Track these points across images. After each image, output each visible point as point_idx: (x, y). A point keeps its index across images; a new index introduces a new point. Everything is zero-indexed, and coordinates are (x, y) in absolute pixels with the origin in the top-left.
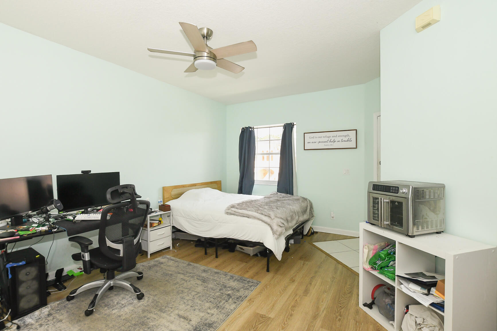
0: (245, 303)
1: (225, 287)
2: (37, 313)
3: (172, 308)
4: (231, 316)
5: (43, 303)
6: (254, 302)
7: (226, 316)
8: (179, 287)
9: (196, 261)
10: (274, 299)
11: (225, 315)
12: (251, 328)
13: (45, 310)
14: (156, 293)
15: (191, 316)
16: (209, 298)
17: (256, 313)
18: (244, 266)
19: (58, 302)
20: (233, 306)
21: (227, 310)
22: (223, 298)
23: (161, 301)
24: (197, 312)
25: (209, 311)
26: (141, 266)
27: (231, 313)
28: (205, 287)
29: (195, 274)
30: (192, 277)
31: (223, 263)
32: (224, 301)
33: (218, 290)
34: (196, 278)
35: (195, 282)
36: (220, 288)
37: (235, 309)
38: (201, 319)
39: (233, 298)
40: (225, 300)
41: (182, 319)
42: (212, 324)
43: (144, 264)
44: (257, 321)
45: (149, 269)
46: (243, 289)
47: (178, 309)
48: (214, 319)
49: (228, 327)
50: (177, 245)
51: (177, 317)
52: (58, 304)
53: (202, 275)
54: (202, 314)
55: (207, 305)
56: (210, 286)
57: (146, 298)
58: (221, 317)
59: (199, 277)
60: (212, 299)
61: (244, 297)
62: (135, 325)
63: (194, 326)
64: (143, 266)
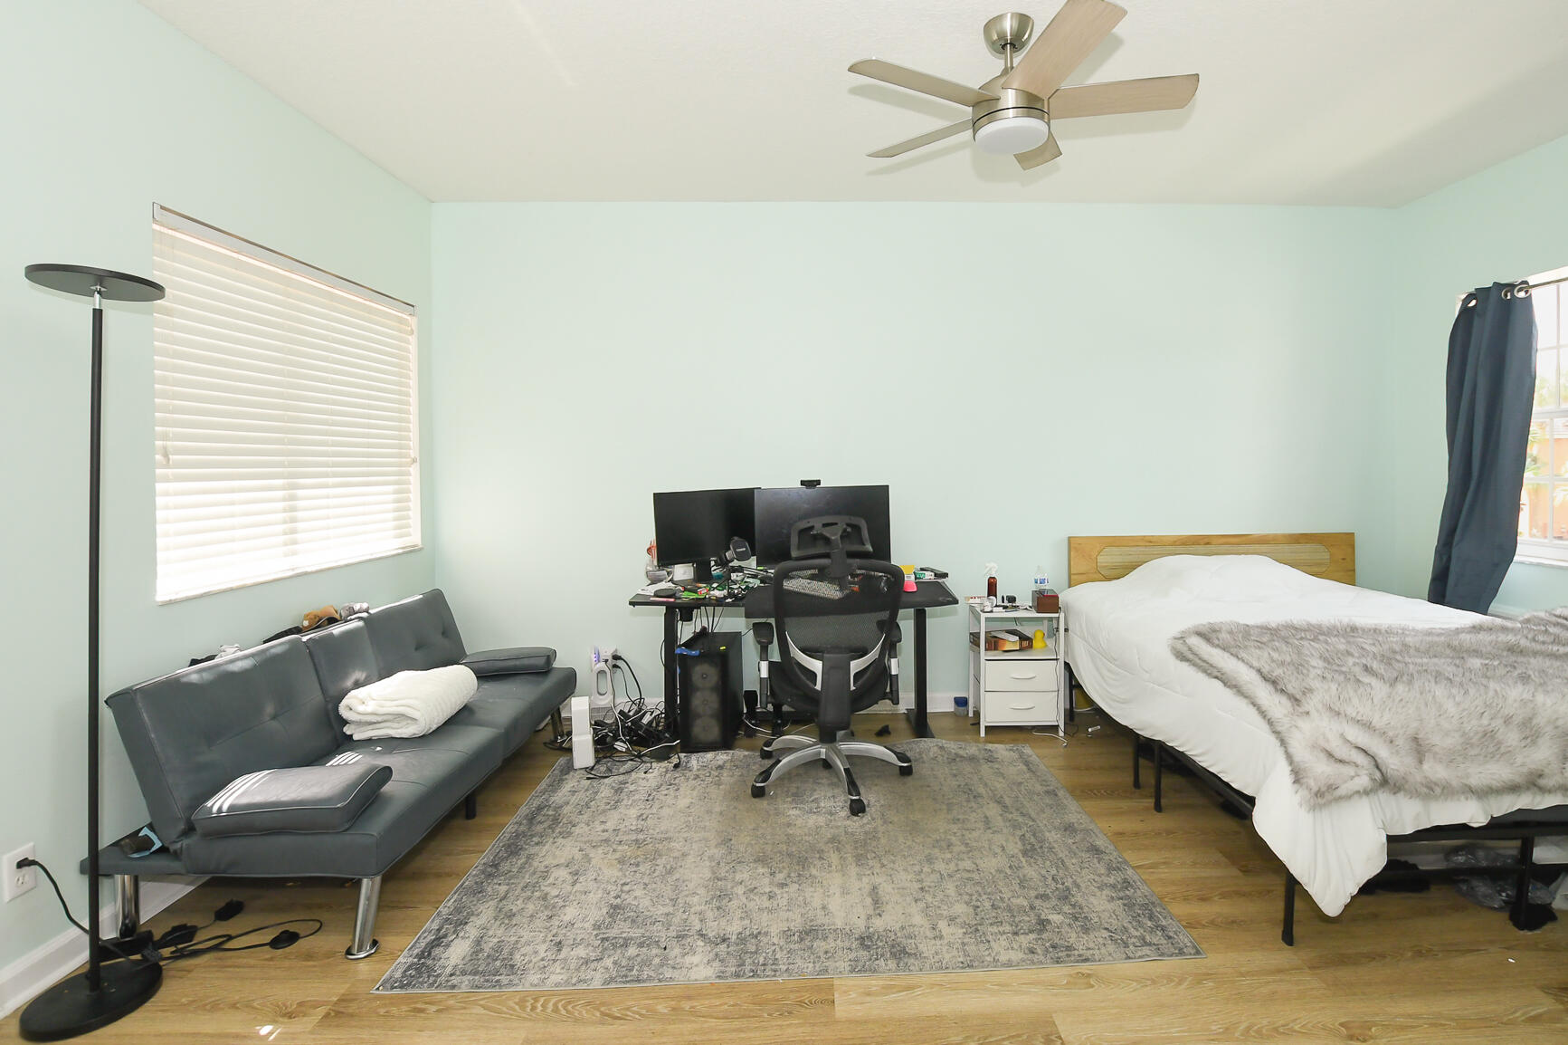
0: (1059, 973)
1: (1065, 897)
2: (710, 755)
3: (883, 866)
4: (978, 974)
5: (726, 743)
6: (1091, 990)
7: (962, 963)
8: (955, 833)
9: (1083, 792)
10: (1172, 1030)
11: (961, 959)
12: (976, 1038)
13: (722, 757)
14: (896, 819)
15: (893, 908)
16: (984, 897)
17: (1051, 1017)
18: (1218, 878)
19: (747, 753)
20: (1016, 956)
21: (987, 953)
22: (1017, 920)
23: (883, 841)
24: (915, 909)
25: (942, 925)
26: (937, 745)
27: (983, 967)
28: (1010, 867)
29: (1031, 823)
30: (1016, 826)
31: (1160, 834)
32: (1008, 928)
33: (1033, 893)
34: (1019, 833)
35: (1007, 841)
36: (1048, 891)
37: (1009, 964)
38: (903, 928)
39: (1045, 936)
40: (1016, 927)
41: (869, 901)
42: (910, 954)
43: (948, 746)
44: (1019, 1036)
45: (949, 763)
46: (1106, 934)
47: (891, 875)
48: (927, 948)
49: (932, 988)
50: (1090, 730)
51: (867, 889)
52: (744, 756)
53: (1047, 834)
54: (918, 919)
55: (960, 909)
56: (1030, 872)
57: (866, 819)
58: (947, 957)
59: (1034, 835)
60: (987, 905)
61: (1080, 955)
62: (790, 855)
63: (871, 930)
64: (942, 748)
